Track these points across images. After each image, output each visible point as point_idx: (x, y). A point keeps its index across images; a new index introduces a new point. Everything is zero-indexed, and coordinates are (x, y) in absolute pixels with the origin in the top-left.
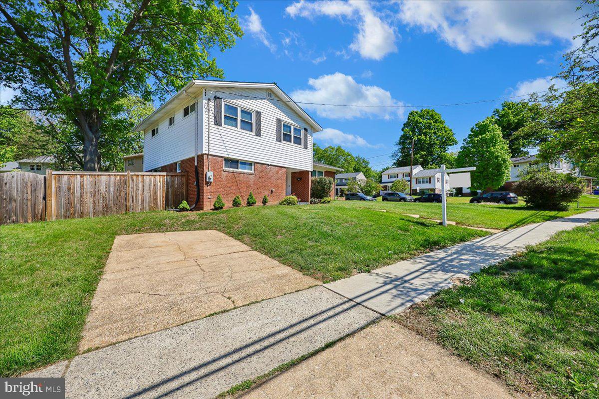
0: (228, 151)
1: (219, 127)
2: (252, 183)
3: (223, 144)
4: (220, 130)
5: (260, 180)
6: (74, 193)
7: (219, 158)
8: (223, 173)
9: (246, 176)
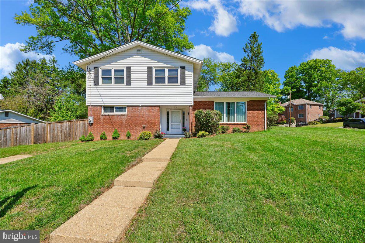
0: (104, 101)
1: (97, 87)
2: (124, 122)
3: (100, 97)
4: (98, 88)
5: (132, 119)
6: (55, 131)
7: (98, 107)
8: (101, 116)
9: (119, 117)
